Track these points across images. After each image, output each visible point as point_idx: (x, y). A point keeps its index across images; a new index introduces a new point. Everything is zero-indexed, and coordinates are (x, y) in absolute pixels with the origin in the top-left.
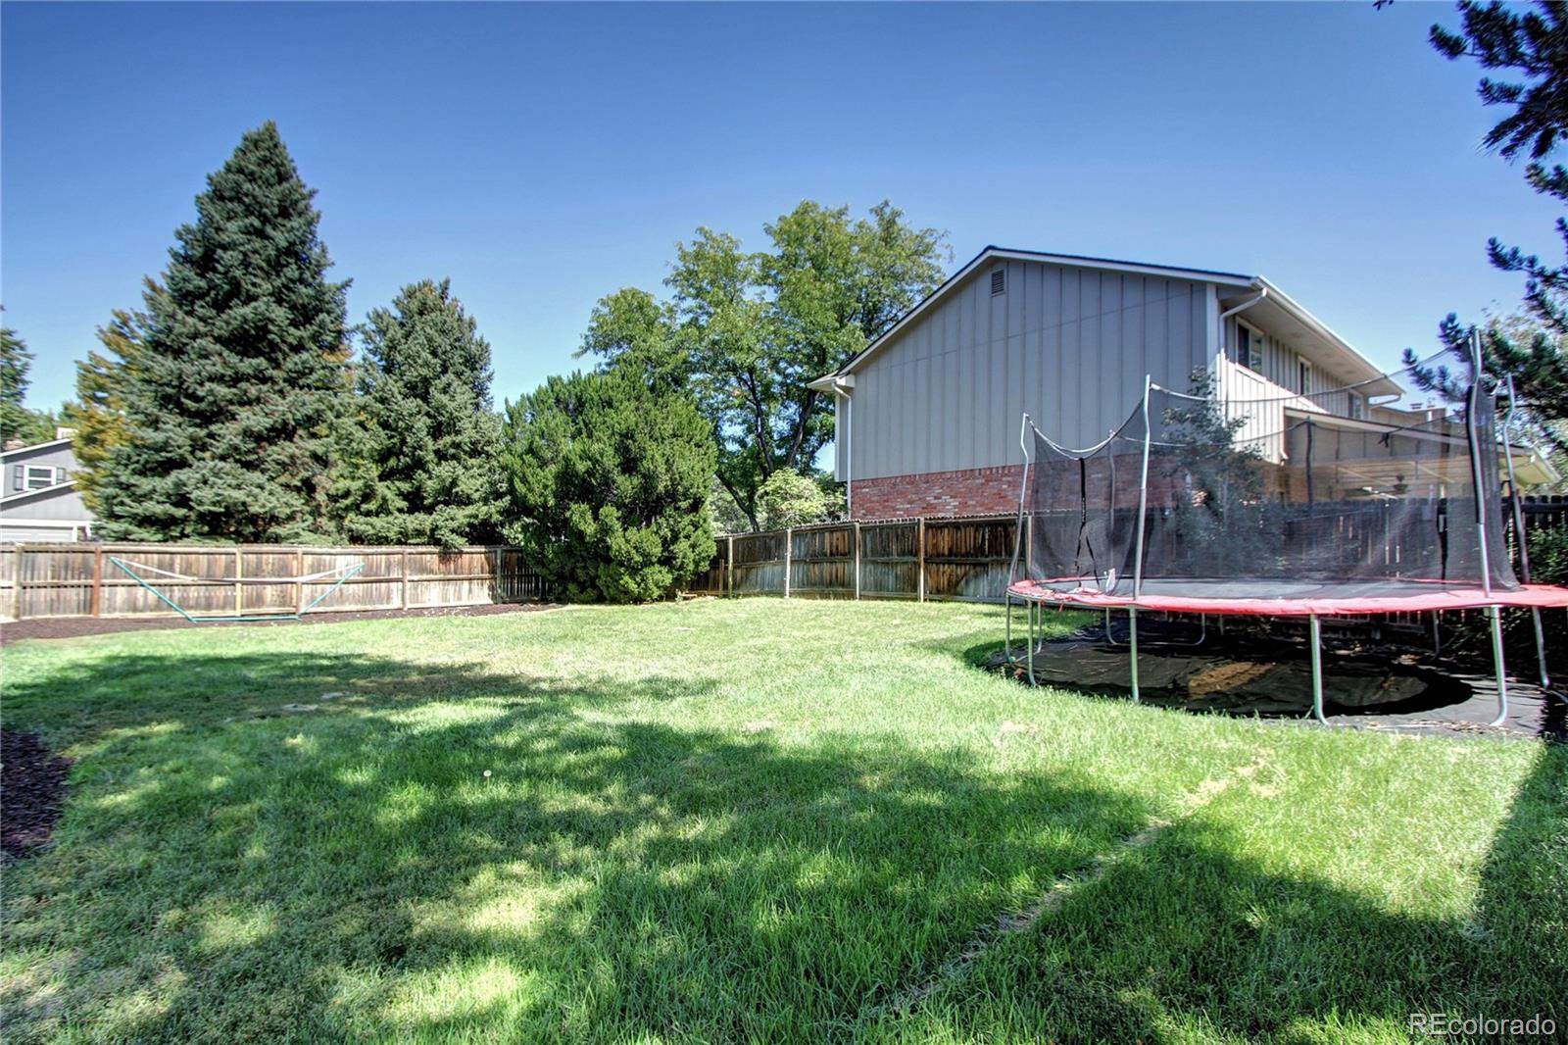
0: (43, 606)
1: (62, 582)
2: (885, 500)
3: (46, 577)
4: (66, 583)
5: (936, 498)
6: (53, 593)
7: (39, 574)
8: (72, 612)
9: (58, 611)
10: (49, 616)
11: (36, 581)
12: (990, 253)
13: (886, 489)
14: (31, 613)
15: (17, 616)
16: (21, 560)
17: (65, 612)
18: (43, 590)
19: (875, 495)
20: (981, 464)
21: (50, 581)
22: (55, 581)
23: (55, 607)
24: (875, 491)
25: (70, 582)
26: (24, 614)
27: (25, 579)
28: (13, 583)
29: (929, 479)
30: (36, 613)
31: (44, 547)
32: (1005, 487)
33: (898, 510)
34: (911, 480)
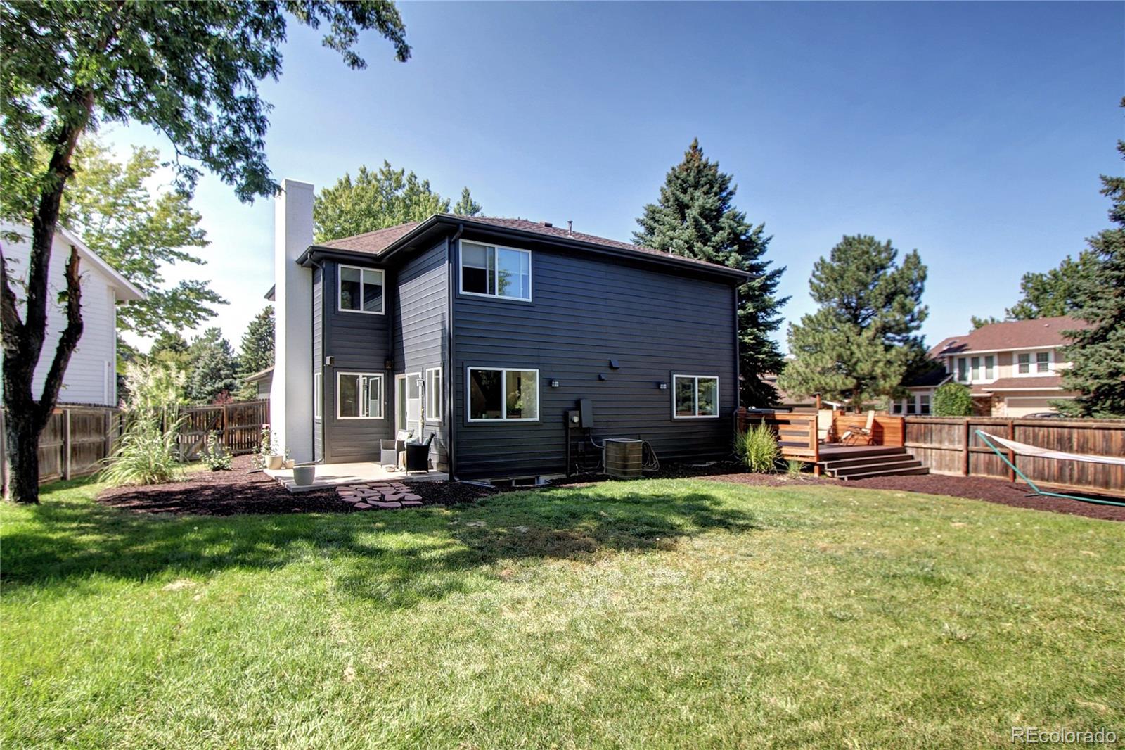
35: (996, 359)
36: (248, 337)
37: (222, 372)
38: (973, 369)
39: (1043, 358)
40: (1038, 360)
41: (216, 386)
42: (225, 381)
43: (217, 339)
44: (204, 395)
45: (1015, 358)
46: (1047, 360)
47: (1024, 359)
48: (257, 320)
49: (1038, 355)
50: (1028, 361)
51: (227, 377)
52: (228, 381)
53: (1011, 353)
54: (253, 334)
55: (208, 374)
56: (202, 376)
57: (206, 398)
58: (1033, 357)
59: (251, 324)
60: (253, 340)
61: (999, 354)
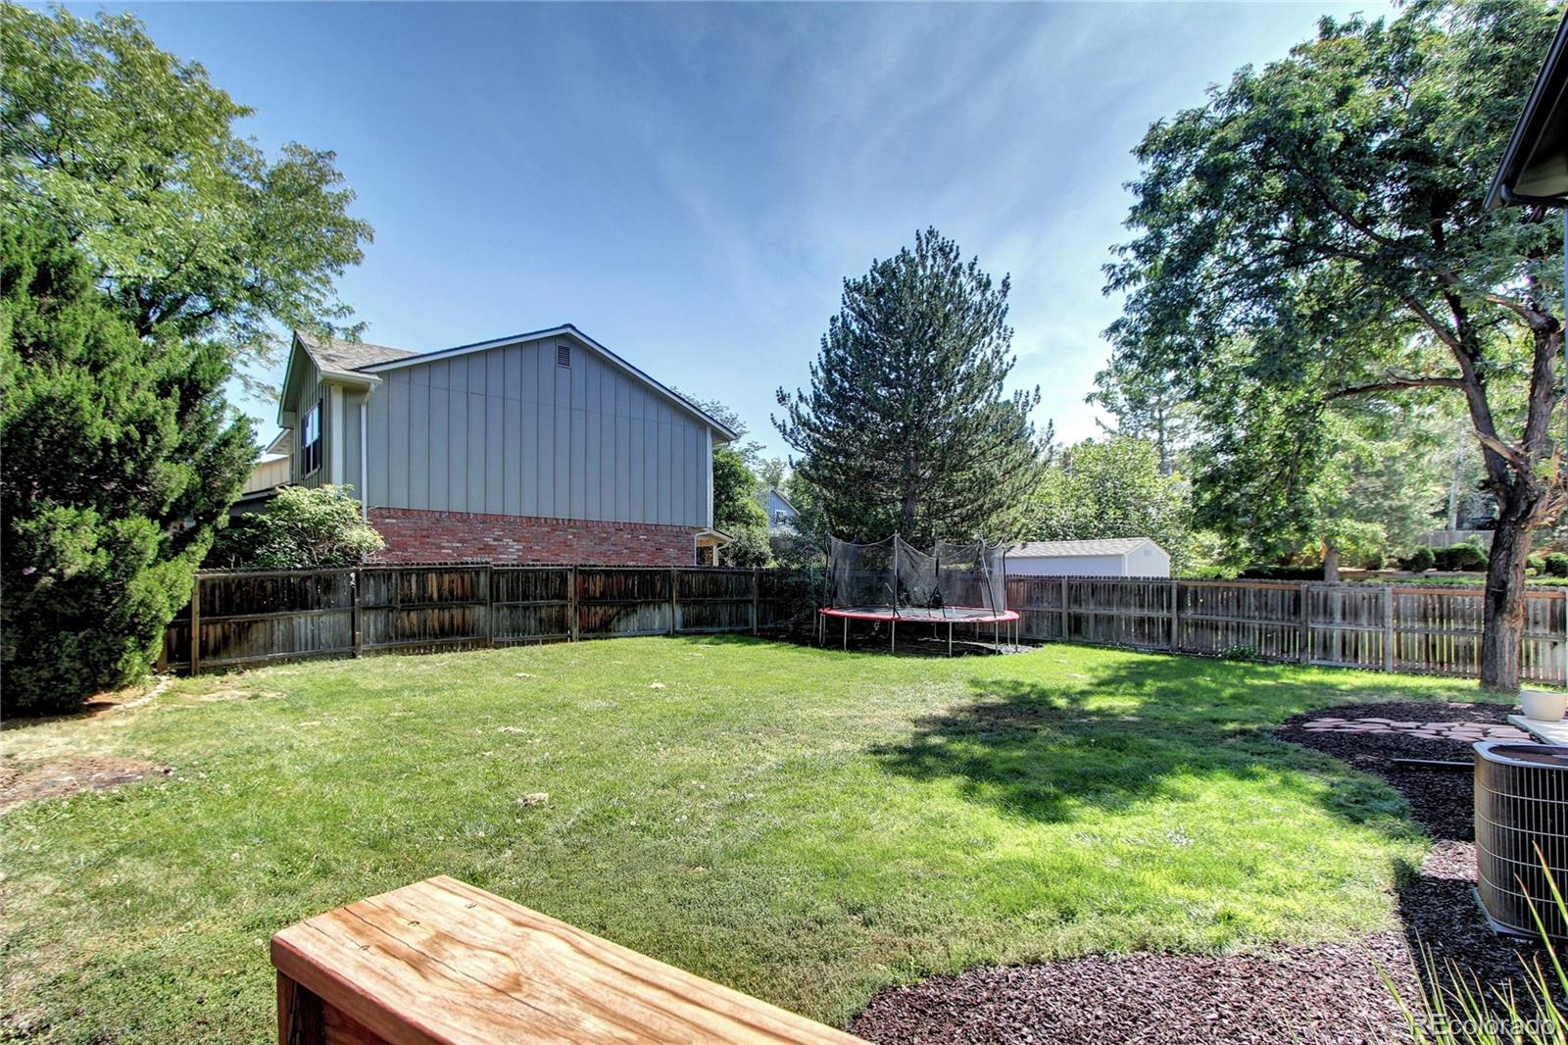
2: (424, 537)
5: (495, 540)
12: (569, 330)
13: (426, 524)
19: (407, 528)
20: (547, 512)
24: (407, 523)
29: (487, 519)
32: (570, 537)
33: (444, 548)
34: (464, 518)
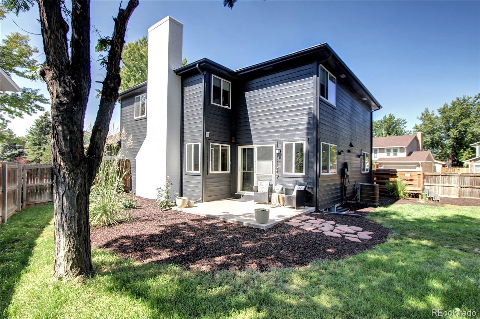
0: (467, 194)
1: (473, 186)
3: (468, 185)
4: (474, 187)
6: (470, 189)
7: (466, 183)
8: (477, 197)
9: (472, 196)
10: (469, 197)
11: (465, 186)
14: (463, 196)
15: (460, 196)
16: (460, 178)
17: (474, 197)
18: (467, 189)
21: (469, 186)
22: (471, 186)
23: (471, 195)
25: (476, 186)
26: (462, 196)
27: (462, 185)
28: (458, 186)
30: (465, 196)
31: (466, 175)
35: (378, 151)
36: (34, 127)
37: (17, 145)
38: (375, 154)
39: (395, 150)
40: (394, 151)
41: (13, 152)
42: (18, 150)
43: (5, 128)
44: (5, 158)
45: (385, 150)
46: (397, 151)
47: (389, 151)
48: (40, 119)
49: (394, 150)
50: (390, 152)
51: (20, 148)
52: (21, 150)
53: (384, 149)
54: (37, 125)
55: (7, 146)
56: (4, 147)
57: (6, 159)
58: (392, 150)
59: (37, 121)
60: (38, 129)
61: (380, 149)
